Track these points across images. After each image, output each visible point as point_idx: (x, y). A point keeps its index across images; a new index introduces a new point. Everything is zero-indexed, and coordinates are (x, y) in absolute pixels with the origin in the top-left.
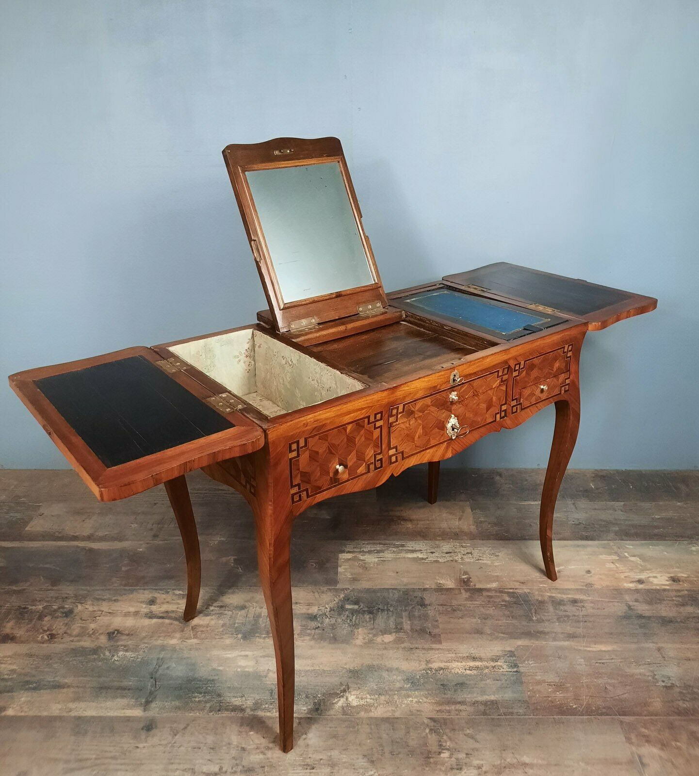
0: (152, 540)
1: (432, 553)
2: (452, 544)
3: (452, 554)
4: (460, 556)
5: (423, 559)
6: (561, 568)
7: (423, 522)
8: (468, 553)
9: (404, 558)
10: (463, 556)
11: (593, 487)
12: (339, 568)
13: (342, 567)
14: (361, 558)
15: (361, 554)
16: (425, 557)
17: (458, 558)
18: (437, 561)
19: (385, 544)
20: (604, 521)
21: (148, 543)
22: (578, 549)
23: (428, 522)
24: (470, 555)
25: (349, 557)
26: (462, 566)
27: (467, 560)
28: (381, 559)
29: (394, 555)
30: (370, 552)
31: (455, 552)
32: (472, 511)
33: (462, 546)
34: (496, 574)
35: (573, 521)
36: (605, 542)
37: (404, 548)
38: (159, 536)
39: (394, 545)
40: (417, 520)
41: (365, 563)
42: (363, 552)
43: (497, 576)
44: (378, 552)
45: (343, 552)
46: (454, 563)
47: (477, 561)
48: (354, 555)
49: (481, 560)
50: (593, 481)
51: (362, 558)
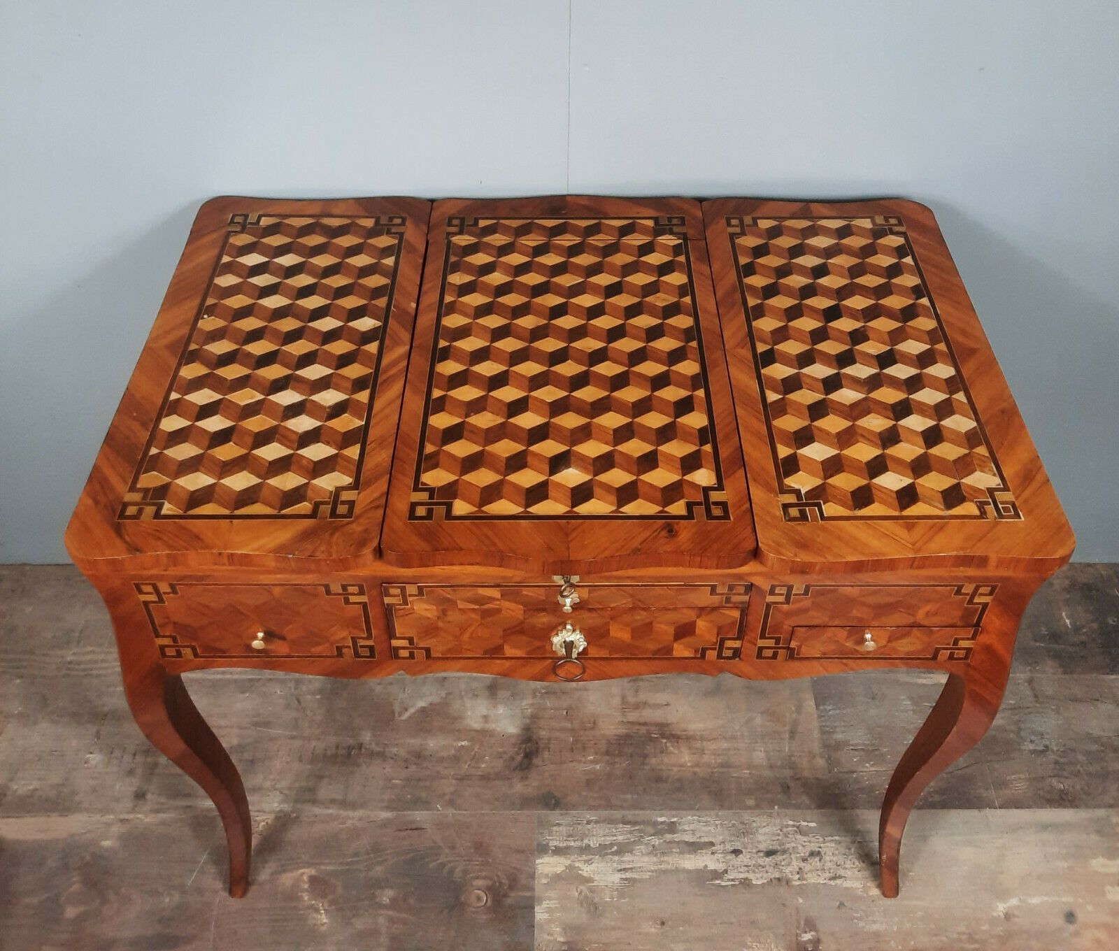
0: (133, 810)
1: (736, 852)
2: (778, 821)
3: (779, 858)
4: (796, 864)
5: (717, 875)
6: (1014, 902)
7: (711, 746)
8: (812, 854)
9: (677, 870)
10: (802, 864)
11: (1068, 621)
12: (537, 909)
13: (545, 904)
14: (585, 874)
15: (584, 857)
16: (720, 867)
17: (790, 871)
18: (746, 883)
19: (634, 823)
20: (1096, 740)
21: (122, 821)
22: (1045, 836)
23: (725, 745)
24: (817, 859)
25: (559, 869)
26: (801, 901)
27: (812, 879)
28: (628, 875)
29: (655, 859)
30: (603, 850)
31: (784, 852)
32: (817, 705)
33: (800, 830)
34: (875, 927)
35: (1032, 742)
36: (1101, 813)
37: (677, 837)
38: (149, 796)
39: (656, 824)
40: (702, 739)
41: (592, 890)
42: (586, 850)
43: (877, 934)
44: (623, 849)
45: (543, 849)
46: (783, 890)
47: (832, 883)
48: (569, 862)
49: (840, 877)
50: (1067, 602)
51: (586, 870)
